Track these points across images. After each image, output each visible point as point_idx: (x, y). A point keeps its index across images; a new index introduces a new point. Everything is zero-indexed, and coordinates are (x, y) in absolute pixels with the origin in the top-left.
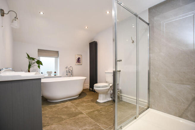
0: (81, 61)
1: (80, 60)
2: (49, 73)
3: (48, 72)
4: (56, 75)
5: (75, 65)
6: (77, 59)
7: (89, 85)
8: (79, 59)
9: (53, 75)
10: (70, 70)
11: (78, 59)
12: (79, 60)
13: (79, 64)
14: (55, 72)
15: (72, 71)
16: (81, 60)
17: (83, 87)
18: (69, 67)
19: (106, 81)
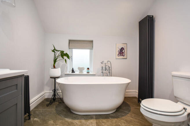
0: (126, 53)
1: (123, 51)
2: (81, 69)
3: (79, 68)
4: (89, 73)
5: (116, 59)
6: (118, 49)
7: (137, 91)
8: (122, 49)
9: (85, 72)
10: (107, 67)
11: (120, 50)
12: (121, 52)
13: (122, 57)
14: (88, 69)
15: (110, 68)
16: (126, 51)
17: (125, 94)
18: (106, 61)
19: (175, 95)
